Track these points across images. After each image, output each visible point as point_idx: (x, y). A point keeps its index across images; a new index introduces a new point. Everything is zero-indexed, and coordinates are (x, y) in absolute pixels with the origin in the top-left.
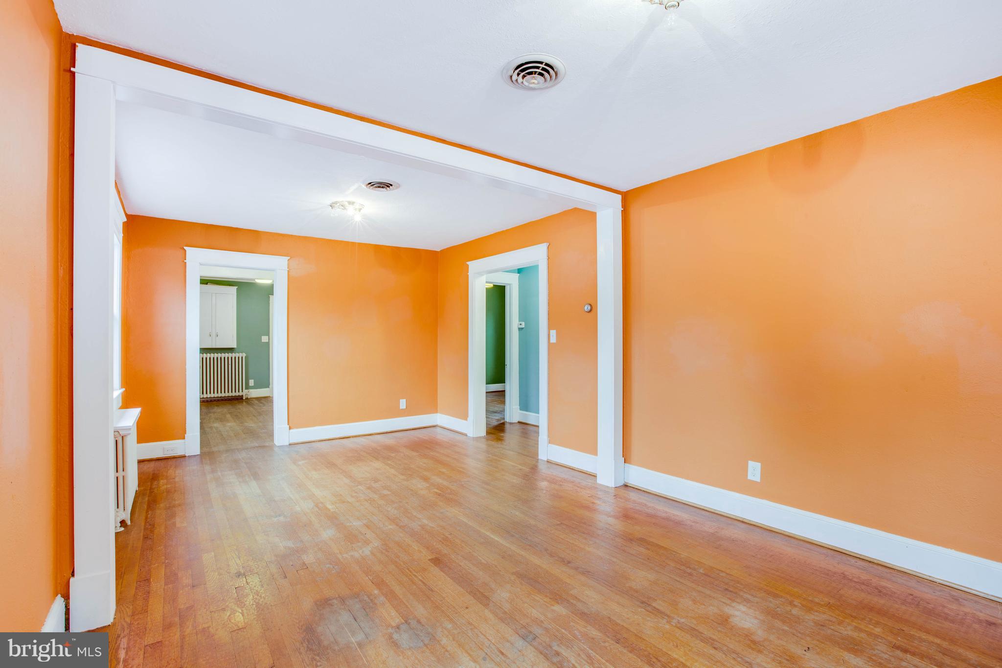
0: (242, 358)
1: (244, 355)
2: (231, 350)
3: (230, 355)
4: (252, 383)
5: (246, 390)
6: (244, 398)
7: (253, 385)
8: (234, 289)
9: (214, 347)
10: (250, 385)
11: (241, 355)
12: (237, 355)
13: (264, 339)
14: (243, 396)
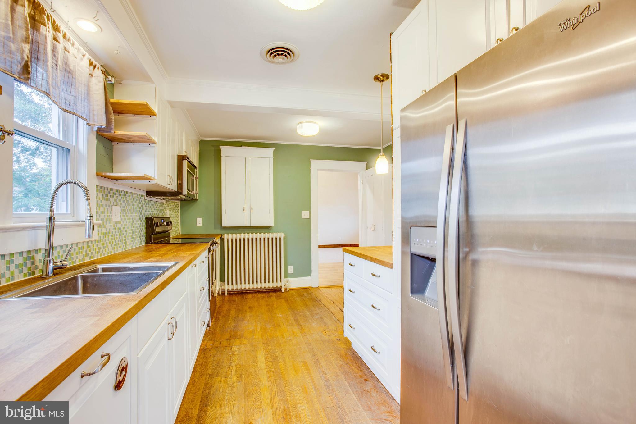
0: (280, 238)
1: (282, 235)
2: (267, 229)
3: (267, 235)
4: (291, 269)
5: (285, 279)
6: (283, 291)
7: (292, 272)
8: (271, 151)
9: (248, 225)
10: (289, 273)
11: (278, 235)
12: (274, 235)
13: (305, 215)
14: (281, 287)
